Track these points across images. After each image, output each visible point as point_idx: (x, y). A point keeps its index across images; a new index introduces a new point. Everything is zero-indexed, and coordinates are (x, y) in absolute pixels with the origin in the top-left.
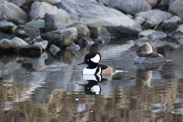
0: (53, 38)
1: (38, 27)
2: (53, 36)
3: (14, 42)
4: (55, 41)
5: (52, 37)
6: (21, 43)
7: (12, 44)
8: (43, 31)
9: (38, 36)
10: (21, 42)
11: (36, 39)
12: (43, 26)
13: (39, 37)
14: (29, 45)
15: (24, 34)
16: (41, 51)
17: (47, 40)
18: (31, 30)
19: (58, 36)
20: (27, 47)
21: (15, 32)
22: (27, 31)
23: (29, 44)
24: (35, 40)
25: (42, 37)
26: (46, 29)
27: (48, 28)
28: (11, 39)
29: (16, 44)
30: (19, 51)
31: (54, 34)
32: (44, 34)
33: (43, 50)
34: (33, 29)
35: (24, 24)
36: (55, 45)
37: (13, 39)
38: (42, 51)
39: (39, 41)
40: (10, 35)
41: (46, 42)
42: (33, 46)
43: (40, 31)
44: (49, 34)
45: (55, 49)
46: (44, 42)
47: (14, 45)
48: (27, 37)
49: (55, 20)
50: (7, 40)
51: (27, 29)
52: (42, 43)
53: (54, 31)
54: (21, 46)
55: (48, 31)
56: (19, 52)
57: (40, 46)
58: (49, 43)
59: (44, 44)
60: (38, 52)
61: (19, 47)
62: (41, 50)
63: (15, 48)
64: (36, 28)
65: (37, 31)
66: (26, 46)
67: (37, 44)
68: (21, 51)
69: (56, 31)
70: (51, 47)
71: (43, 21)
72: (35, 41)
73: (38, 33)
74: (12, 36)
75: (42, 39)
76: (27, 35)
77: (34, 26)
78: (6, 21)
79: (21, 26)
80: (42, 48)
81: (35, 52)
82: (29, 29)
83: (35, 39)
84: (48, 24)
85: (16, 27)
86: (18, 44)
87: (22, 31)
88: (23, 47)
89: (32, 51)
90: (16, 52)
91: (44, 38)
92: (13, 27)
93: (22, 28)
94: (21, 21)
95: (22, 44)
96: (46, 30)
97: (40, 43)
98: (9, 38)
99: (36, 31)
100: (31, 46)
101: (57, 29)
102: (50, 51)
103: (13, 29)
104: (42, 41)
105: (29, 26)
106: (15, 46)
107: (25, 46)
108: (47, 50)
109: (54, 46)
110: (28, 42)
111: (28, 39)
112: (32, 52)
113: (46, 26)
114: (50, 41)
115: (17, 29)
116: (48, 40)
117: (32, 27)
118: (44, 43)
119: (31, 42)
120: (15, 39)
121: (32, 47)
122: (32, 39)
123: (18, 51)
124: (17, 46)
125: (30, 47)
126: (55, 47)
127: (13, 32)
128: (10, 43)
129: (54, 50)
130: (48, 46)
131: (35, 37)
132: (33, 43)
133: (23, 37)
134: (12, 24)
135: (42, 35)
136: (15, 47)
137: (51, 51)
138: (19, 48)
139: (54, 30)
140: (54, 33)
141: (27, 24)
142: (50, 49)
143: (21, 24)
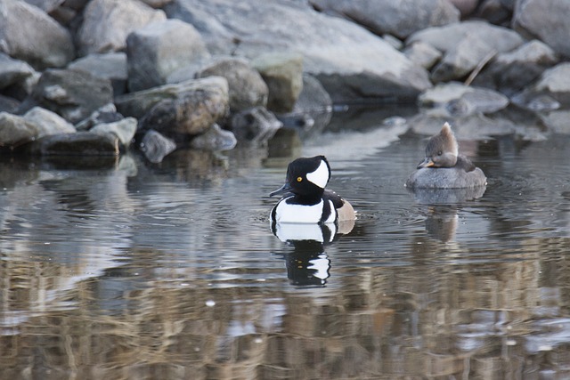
0: (153, 109)
1: (105, 77)
2: (154, 104)
3: (32, 124)
4: (160, 121)
5: (148, 109)
6: (52, 125)
7: (25, 128)
8: (122, 87)
9: (105, 103)
10: (54, 122)
11: (101, 113)
12: (122, 74)
13: (111, 108)
14: (80, 133)
15: (63, 98)
16: (115, 150)
17: (133, 117)
18: (85, 86)
19: (167, 104)
20: (73, 139)
21: (33, 93)
22: (71, 89)
23: (78, 130)
24: (98, 118)
25: (119, 108)
26: (131, 82)
27: (136, 81)
28: (21, 113)
29: (38, 129)
30: (48, 153)
31: (156, 99)
32: (126, 99)
33: (123, 150)
34: (90, 83)
35: (63, 67)
36: (160, 131)
37: (29, 113)
38: (117, 152)
39: (108, 119)
40: (21, 100)
41: (131, 122)
42: (92, 135)
43: (111, 89)
44: (141, 98)
45: (158, 145)
46: (124, 121)
47: (32, 132)
48: (73, 106)
49: (160, 54)
50: (10, 117)
51: (72, 82)
52: (119, 127)
53: (155, 90)
54: (54, 136)
55: (138, 89)
56: (46, 155)
57: (113, 137)
58: (140, 126)
59: (124, 130)
60: (106, 153)
61: (47, 137)
62: (117, 147)
63: (36, 142)
64: (100, 81)
65: (104, 89)
66: (69, 134)
67: (102, 129)
68: (53, 152)
69: (164, 88)
70: (146, 137)
71: (122, 57)
72: (96, 121)
73: (107, 96)
74: (25, 103)
75: (119, 115)
76: (72, 100)
77: (94, 73)
78: (7, 58)
79: (54, 72)
80: (120, 141)
81: (97, 153)
82: (78, 82)
83: (96, 114)
84: (137, 66)
85: (37, 76)
86: (44, 130)
87: (55, 90)
88: (59, 139)
89: (86, 151)
90: (39, 155)
91: (124, 111)
92: (29, 75)
93: (56, 81)
94: (54, 59)
95: (56, 129)
96: (130, 86)
97: (113, 127)
98: (16, 110)
99: (99, 90)
100: (83, 135)
101: (164, 82)
102: (144, 150)
103: (30, 82)
104: (120, 119)
105: (76, 72)
106: (36, 135)
107: (67, 136)
108: (136, 147)
109: (156, 136)
110: (74, 122)
111: (76, 114)
112: (87, 155)
113: (132, 73)
114: (143, 119)
115: (41, 82)
116: (138, 118)
117: (88, 76)
118: (123, 127)
119: (84, 123)
120: (33, 114)
121: (86, 139)
122: (87, 115)
123: (43, 151)
124: (40, 136)
125: (82, 138)
126: (160, 137)
127: (30, 90)
128: (19, 125)
129: (156, 149)
130: (139, 137)
131: (96, 108)
132: (91, 125)
133: (59, 107)
134: (24, 67)
135: (119, 101)
136: (33, 139)
137: (147, 150)
138: (46, 143)
139: (158, 85)
140: (156, 94)
141: (72, 66)
142: (142, 145)
143: (53, 67)
